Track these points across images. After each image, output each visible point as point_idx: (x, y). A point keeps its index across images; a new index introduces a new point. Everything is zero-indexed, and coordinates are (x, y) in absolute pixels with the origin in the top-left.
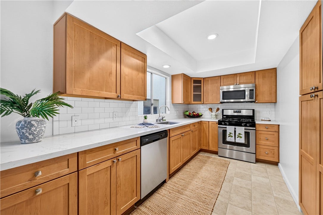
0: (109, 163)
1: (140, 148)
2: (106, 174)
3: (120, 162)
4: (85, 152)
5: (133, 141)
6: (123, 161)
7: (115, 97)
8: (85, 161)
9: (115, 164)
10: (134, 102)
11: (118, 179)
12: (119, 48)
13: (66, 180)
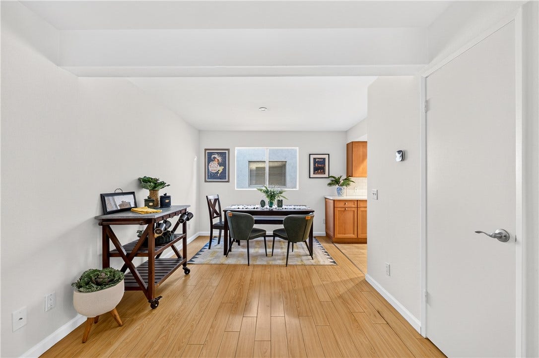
4: (360, 200)
8: (360, 204)
13: (353, 209)
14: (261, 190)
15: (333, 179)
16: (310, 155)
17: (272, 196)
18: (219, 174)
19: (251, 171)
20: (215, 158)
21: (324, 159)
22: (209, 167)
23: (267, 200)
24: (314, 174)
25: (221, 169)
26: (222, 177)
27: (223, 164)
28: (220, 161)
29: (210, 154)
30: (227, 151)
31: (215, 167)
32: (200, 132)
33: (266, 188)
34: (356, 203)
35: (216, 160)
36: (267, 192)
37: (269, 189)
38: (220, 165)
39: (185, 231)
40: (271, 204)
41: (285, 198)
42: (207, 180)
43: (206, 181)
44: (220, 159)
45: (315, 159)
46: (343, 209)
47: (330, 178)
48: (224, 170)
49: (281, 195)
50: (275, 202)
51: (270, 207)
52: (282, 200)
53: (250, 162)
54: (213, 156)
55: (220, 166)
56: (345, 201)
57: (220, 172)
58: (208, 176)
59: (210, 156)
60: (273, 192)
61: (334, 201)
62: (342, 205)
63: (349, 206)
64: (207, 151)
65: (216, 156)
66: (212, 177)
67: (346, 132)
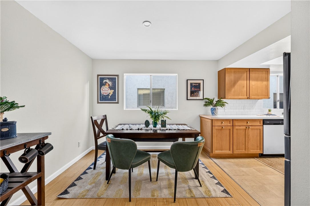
0: (244, 127)
1: (263, 126)
2: (243, 132)
3: (250, 129)
4: (235, 120)
5: (258, 121)
6: (252, 129)
7: (247, 98)
8: (235, 123)
9: (247, 128)
10: (259, 100)
11: (249, 136)
12: (248, 72)
13: (229, 128)
14: (145, 111)
15: (207, 101)
16: (187, 80)
17: (156, 116)
18: (109, 97)
19: (139, 96)
20: (106, 82)
21: (200, 84)
22: (101, 90)
23: (151, 121)
24: (191, 96)
25: (111, 92)
26: (112, 99)
27: (113, 88)
28: (111, 85)
29: (102, 79)
30: (116, 77)
31: (106, 90)
32: (93, 61)
33: (151, 109)
34: (231, 122)
35: (107, 84)
36: (151, 112)
37: (153, 109)
38: (111, 88)
39: (40, 167)
40: (155, 124)
41: (168, 118)
42: (99, 101)
43: (98, 103)
44: (110, 83)
45: (191, 84)
46: (220, 128)
47: (204, 100)
48: (114, 93)
49: (165, 115)
50: (159, 122)
51: (154, 127)
52: (165, 120)
53: (138, 89)
54: (104, 81)
55: (111, 90)
56: (222, 120)
57: (110, 95)
58: (100, 98)
59: (101, 81)
60: (158, 113)
61: (212, 120)
62: (219, 124)
63: (226, 124)
64: (99, 77)
65: (107, 81)
66: (103, 99)
67: (217, 61)
